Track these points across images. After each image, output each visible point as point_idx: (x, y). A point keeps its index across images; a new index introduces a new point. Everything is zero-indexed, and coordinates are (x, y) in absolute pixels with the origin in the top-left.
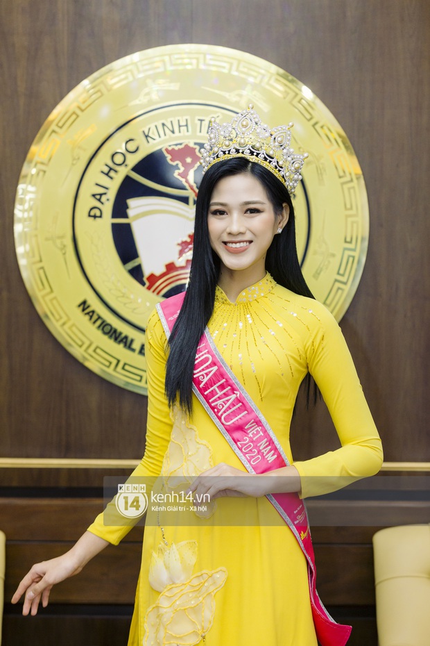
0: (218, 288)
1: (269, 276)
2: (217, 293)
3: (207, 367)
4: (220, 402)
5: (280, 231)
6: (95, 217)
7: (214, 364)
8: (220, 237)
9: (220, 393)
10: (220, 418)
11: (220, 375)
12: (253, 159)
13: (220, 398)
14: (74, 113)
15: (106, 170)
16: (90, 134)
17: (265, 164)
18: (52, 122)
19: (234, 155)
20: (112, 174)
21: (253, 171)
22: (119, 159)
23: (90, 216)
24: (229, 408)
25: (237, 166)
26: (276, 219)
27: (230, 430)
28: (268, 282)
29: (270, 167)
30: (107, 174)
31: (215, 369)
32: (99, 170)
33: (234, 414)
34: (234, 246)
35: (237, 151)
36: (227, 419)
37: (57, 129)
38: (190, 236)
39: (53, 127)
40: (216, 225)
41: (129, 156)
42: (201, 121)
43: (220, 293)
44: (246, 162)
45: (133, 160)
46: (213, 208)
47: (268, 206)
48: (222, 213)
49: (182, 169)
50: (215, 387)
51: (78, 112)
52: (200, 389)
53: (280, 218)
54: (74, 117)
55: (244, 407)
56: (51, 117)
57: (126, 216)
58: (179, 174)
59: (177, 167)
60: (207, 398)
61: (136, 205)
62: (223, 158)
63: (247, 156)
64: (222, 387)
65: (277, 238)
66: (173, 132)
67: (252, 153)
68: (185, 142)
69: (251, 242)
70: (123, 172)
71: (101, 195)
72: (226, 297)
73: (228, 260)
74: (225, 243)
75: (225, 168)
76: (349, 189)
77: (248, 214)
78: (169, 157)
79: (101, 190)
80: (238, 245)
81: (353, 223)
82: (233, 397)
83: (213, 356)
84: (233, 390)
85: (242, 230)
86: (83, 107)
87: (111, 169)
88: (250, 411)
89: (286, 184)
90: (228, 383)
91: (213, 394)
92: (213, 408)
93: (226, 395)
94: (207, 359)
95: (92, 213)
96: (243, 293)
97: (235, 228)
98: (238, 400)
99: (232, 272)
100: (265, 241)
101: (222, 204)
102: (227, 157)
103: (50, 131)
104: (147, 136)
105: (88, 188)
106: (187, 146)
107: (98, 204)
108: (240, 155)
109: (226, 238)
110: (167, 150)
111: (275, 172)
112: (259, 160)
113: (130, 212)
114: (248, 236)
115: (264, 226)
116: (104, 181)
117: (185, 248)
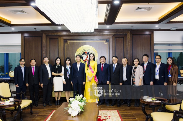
25: (92, 54)
40: (90, 57)
41: (82, 52)
42: (87, 50)
58: (86, 54)
70: (82, 54)
89: (94, 55)
99: (91, 60)
104: (84, 51)
113: (82, 56)
115: (93, 57)
117: (86, 58)
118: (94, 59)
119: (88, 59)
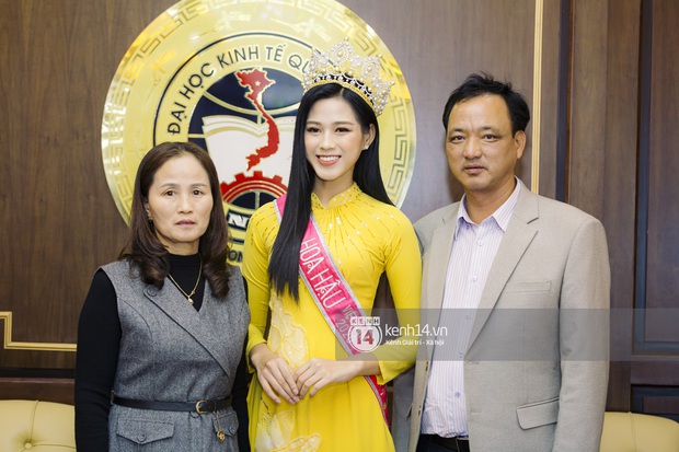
0: (313, 194)
1: (355, 185)
2: (313, 199)
3: (315, 257)
4: (323, 288)
5: (367, 147)
6: (174, 132)
7: (321, 255)
8: (314, 151)
9: (323, 281)
10: (321, 302)
11: (325, 265)
12: (345, 85)
13: (323, 285)
14: (156, 39)
15: (184, 90)
16: (169, 58)
17: (356, 90)
18: (135, 48)
19: (329, 81)
20: (189, 94)
21: (344, 96)
22: (196, 81)
23: (169, 131)
24: (330, 294)
25: (330, 91)
26: (363, 137)
27: (330, 313)
28: (354, 190)
29: (360, 92)
30: (185, 95)
31: (322, 259)
32: (178, 91)
33: (335, 299)
34: (325, 159)
35: (332, 77)
36: (328, 302)
37: (141, 54)
38: (257, 151)
39: (138, 51)
40: (311, 140)
41: (204, 79)
42: (270, 49)
43: (314, 199)
44: (338, 87)
45: (208, 83)
46: (309, 126)
47: (356, 127)
48: (316, 130)
49: (252, 91)
50: (320, 275)
51: (161, 39)
52: (307, 275)
53: (367, 136)
54: (157, 42)
55: (344, 293)
56: (135, 44)
57: (202, 132)
58: (249, 96)
59: (247, 90)
60: (312, 283)
61: (210, 123)
62: (320, 82)
63: (340, 82)
64: (325, 275)
65: (364, 153)
66: (244, 58)
67: (345, 80)
68: (256, 67)
69: (340, 156)
70: (199, 93)
71: (179, 112)
72: (319, 202)
73: (320, 171)
74: (318, 157)
75: (321, 92)
76: (399, 112)
77: (338, 132)
78: (240, 80)
79: (180, 109)
80: (329, 159)
81: (402, 142)
82: (334, 284)
83: (322, 248)
84: (335, 277)
85: (332, 146)
86: (165, 34)
87: (189, 90)
88: (349, 297)
89: (374, 108)
90: (331, 272)
91: (317, 280)
92: (316, 293)
93: (328, 282)
94: (316, 251)
95: (171, 129)
96: (335, 199)
97: (326, 144)
98: (338, 288)
99: (324, 181)
100: (353, 156)
101: (316, 123)
102: (323, 82)
103: (135, 54)
104: (221, 62)
105: (168, 107)
106: (256, 71)
107: (176, 121)
108: (334, 81)
109: (319, 153)
110: (238, 74)
111: (364, 97)
112: (351, 86)
113: (205, 129)
114: (338, 152)
115: (350, 144)
116: (182, 100)
117: (253, 160)
118: (367, 176)
119: (279, 166)
